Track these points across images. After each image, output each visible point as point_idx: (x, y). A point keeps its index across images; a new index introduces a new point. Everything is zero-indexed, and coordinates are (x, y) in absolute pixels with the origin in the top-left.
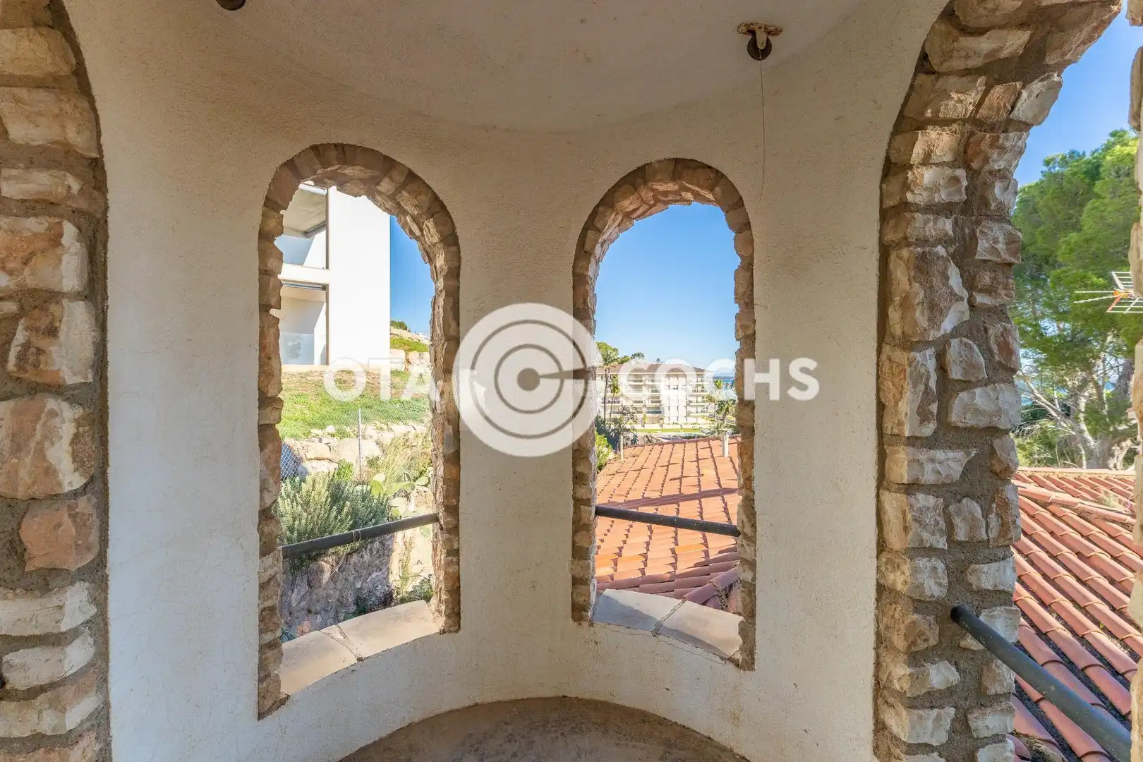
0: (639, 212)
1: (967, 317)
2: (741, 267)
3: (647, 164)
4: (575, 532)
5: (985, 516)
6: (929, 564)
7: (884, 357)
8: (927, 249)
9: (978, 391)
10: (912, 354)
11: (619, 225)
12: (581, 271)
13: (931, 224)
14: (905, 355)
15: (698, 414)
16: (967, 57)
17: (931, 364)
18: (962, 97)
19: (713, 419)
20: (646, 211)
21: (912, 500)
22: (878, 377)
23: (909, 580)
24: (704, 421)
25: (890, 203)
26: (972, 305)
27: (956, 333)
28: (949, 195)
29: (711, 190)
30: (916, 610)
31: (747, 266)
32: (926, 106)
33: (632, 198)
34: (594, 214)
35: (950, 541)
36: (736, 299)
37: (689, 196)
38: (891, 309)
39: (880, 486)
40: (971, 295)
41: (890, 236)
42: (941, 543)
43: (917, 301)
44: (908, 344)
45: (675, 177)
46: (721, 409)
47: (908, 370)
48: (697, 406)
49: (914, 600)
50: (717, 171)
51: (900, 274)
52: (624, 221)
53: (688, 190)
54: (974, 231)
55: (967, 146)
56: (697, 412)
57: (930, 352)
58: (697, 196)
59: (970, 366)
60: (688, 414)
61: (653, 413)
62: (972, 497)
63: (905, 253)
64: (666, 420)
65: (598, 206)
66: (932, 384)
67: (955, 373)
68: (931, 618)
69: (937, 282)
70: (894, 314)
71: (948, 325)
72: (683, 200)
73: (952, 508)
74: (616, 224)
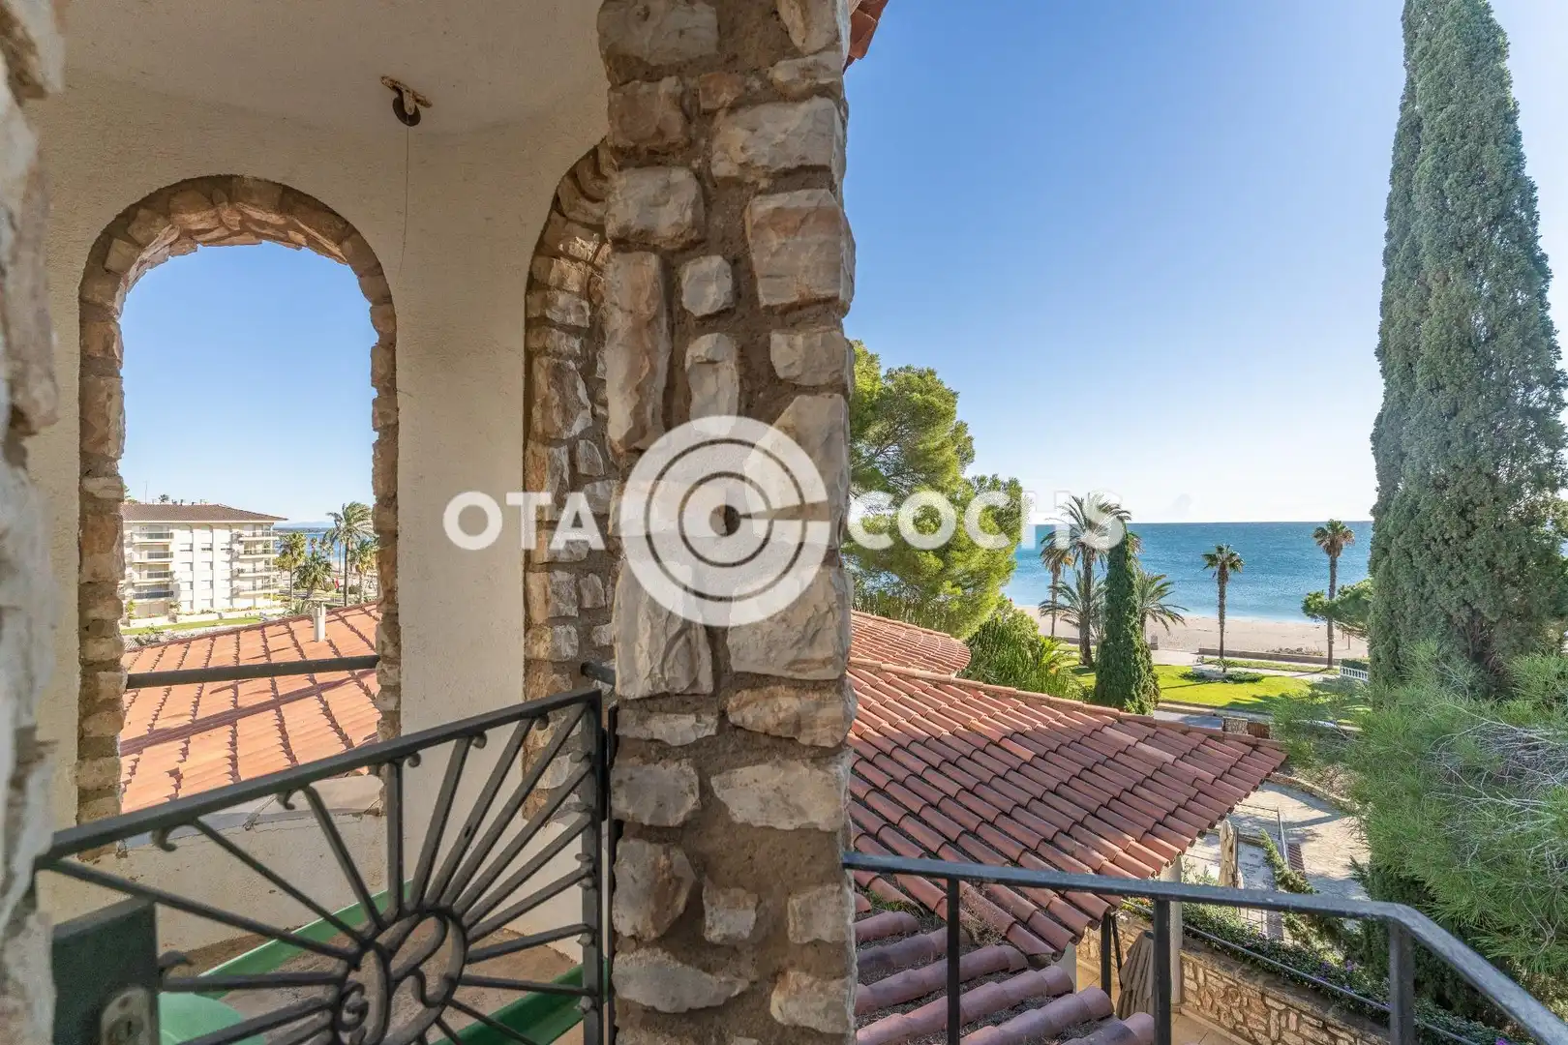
0: (208, 236)
1: (590, 424)
2: (380, 345)
3: (236, 176)
4: (84, 716)
5: (604, 587)
6: (564, 630)
7: (529, 452)
8: (561, 361)
9: (598, 484)
10: (551, 449)
11: (171, 244)
12: (98, 299)
13: (564, 341)
14: (546, 449)
15: (257, 592)
16: (586, 214)
17: (565, 460)
18: (584, 243)
19: (287, 598)
20: (224, 238)
21: (551, 576)
22: (524, 470)
23: (549, 645)
24: (268, 602)
25: (534, 314)
26: (594, 415)
27: (583, 435)
28: (577, 319)
29: (339, 243)
30: (555, 671)
31: (387, 347)
32: (559, 240)
33: (204, 214)
34: (128, 216)
35: (580, 609)
36: (373, 381)
37: (300, 238)
38: (534, 410)
39: (526, 570)
40: (593, 407)
41: (535, 345)
42: (573, 612)
43: (553, 404)
44: (548, 441)
45: (281, 208)
46: (304, 580)
47: (547, 462)
48: (254, 579)
49: (553, 663)
50: (347, 223)
51: (541, 378)
52: (183, 240)
53: (300, 231)
54: (594, 355)
55: (589, 284)
56: (254, 588)
57: (564, 449)
58: (312, 243)
59: (593, 464)
60: (235, 594)
61: (149, 596)
62: (594, 572)
63: (545, 361)
64: (185, 608)
65: (136, 207)
66: (566, 476)
67: (582, 469)
68: (567, 676)
69: (569, 392)
70: (537, 413)
71: (577, 427)
72: (287, 241)
73: (581, 582)
74: (167, 242)
